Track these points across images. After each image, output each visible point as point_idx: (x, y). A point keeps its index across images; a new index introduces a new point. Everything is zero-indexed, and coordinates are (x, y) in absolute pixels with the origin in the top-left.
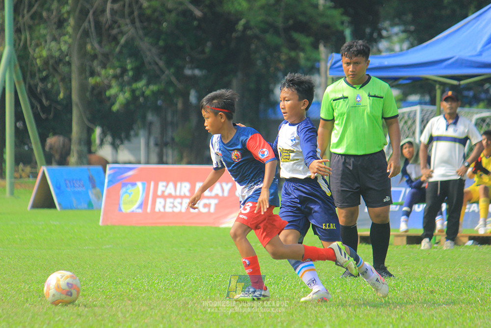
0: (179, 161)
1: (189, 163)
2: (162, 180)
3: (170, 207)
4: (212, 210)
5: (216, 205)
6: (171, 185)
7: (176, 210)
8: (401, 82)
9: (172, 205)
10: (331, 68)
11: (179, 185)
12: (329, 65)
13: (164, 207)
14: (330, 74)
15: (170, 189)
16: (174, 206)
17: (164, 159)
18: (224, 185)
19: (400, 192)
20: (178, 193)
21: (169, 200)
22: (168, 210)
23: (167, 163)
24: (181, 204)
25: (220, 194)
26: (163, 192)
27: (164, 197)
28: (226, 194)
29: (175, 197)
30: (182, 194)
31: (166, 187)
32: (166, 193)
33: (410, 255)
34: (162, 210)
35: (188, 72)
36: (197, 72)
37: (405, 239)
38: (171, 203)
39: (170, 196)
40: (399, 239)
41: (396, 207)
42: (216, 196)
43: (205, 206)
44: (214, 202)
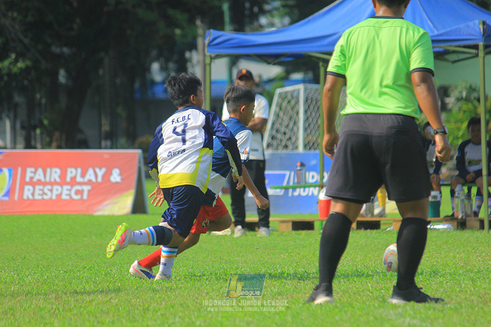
0: (48, 145)
1: (59, 147)
2: (30, 166)
3: (39, 195)
4: (85, 196)
5: (89, 191)
6: (40, 171)
7: (45, 197)
8: (283, 59)
9: (41, 192)
10: (209, 45)
11: (48, 170)
12: (207, 42)
13: (33, 194)
14: (208, 52)
15: (39, 176)
16: (44, 193)
17: (33, 143)
18: (97, 170)
19: (284, 175)
20: (48, 180)
21: (38, 187)
22: (37, 197)
23: (35, 148)
24: (51, 191)
25: (94, 180)
26: (31, 178)
27: (32, 183)
28: (100, 179)
29: (45, 184)
30: (52, 180)
31: (35, 173)
32: (35, 180)
33: (296, 242)
34: (31, 197)
35: (56, 50)
36: (66, 50)
37: (290, 225)
38: (40, 190)
39: (39, 182)
40: (284, 225)
41: (281, 191)
42: (89, 182)
43: (77, 192)
44: (86, 188)
